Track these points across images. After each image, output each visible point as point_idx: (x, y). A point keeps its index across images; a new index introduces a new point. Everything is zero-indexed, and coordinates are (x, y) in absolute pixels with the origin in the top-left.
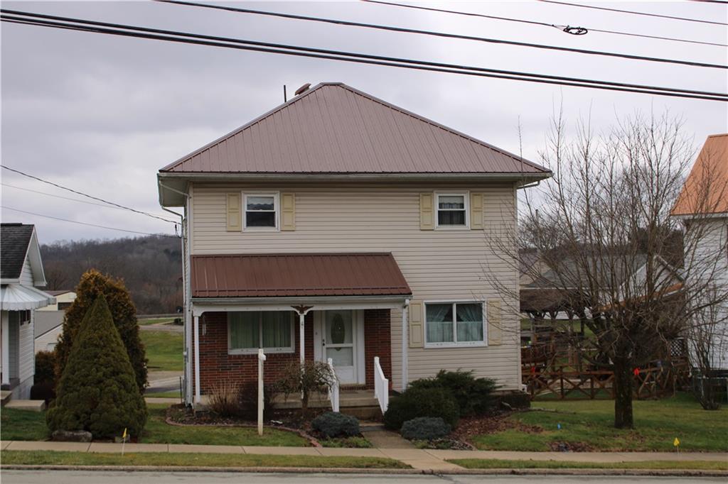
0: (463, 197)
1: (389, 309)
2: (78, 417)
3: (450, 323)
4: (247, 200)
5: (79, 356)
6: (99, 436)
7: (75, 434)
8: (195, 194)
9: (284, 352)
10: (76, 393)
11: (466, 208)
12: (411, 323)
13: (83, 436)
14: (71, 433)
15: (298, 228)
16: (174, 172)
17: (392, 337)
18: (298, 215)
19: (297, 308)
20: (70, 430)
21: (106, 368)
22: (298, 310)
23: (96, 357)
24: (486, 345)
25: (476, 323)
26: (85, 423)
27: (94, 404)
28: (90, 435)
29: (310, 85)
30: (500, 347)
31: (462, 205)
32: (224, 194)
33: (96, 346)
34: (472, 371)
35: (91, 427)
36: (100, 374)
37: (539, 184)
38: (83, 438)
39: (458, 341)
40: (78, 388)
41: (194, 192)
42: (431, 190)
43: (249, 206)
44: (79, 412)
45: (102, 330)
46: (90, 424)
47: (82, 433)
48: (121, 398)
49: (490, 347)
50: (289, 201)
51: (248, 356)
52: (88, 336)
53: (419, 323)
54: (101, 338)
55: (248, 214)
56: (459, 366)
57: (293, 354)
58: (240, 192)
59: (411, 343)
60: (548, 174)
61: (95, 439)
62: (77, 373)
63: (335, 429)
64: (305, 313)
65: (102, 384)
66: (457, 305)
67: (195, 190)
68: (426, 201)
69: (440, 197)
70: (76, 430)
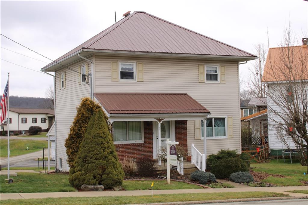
0: (217, 67)
1: (186, 121)
2: (95, 177)
3: (211, 127)
4: (121, 66)
5: (92, 143)
6: (107, 187)
7: (95, 187)
8: (96, 61)
9: (139, 143)
10: (94, 164)
11: (218, 73)
12: (195, 127)
13: (100, 187)
14: (92, 186)
15: (145, 80)
16: (90, 49)
17: (188, 135)
18: (145, 74)
19: (157, 119)
20: (91, 185)
21: (108, 149)
22: (158, 120)
23: (102, 143)
24: (227, 138)
25: (222, 127)
26: (99, 180)
27: (104, 170)
28: (103, 187)
29: (130, 12)
30: (233, 139)
31: (216, 71)
32: (110, 62)
33: (102, 137)
34: (236, 149)
35: (103, 182)
36: (106, 153)
37: (247, 62)
38: (100, 189)
39: (215, 136)
40: (94, 161)
41: (95, 60)
42: (203, 63)
43: (122, 69)
44: (96, 174)
45: (104, 128)
46: (101, 181)
47: (99, 186)
48: (116, 166)
49: (229, 139)
50: (141, 67)
51: (123, 145)
52: (97, 132)
53: (199, 128)
54: (103, 133)
55: (121, 72)
56: (229, 147)
57: (143, 143)
58: (118, 61)
59: (195, 137)
60: (256, 58)
61: (105, 189)
62: (91, 153)
63: (207, 179)
64: (161, 122)
65: (107, 158)
66: (214, 119)
67: (96, 59)
68: (201, 68)
69: (207, 67)
70: (94, 184)
